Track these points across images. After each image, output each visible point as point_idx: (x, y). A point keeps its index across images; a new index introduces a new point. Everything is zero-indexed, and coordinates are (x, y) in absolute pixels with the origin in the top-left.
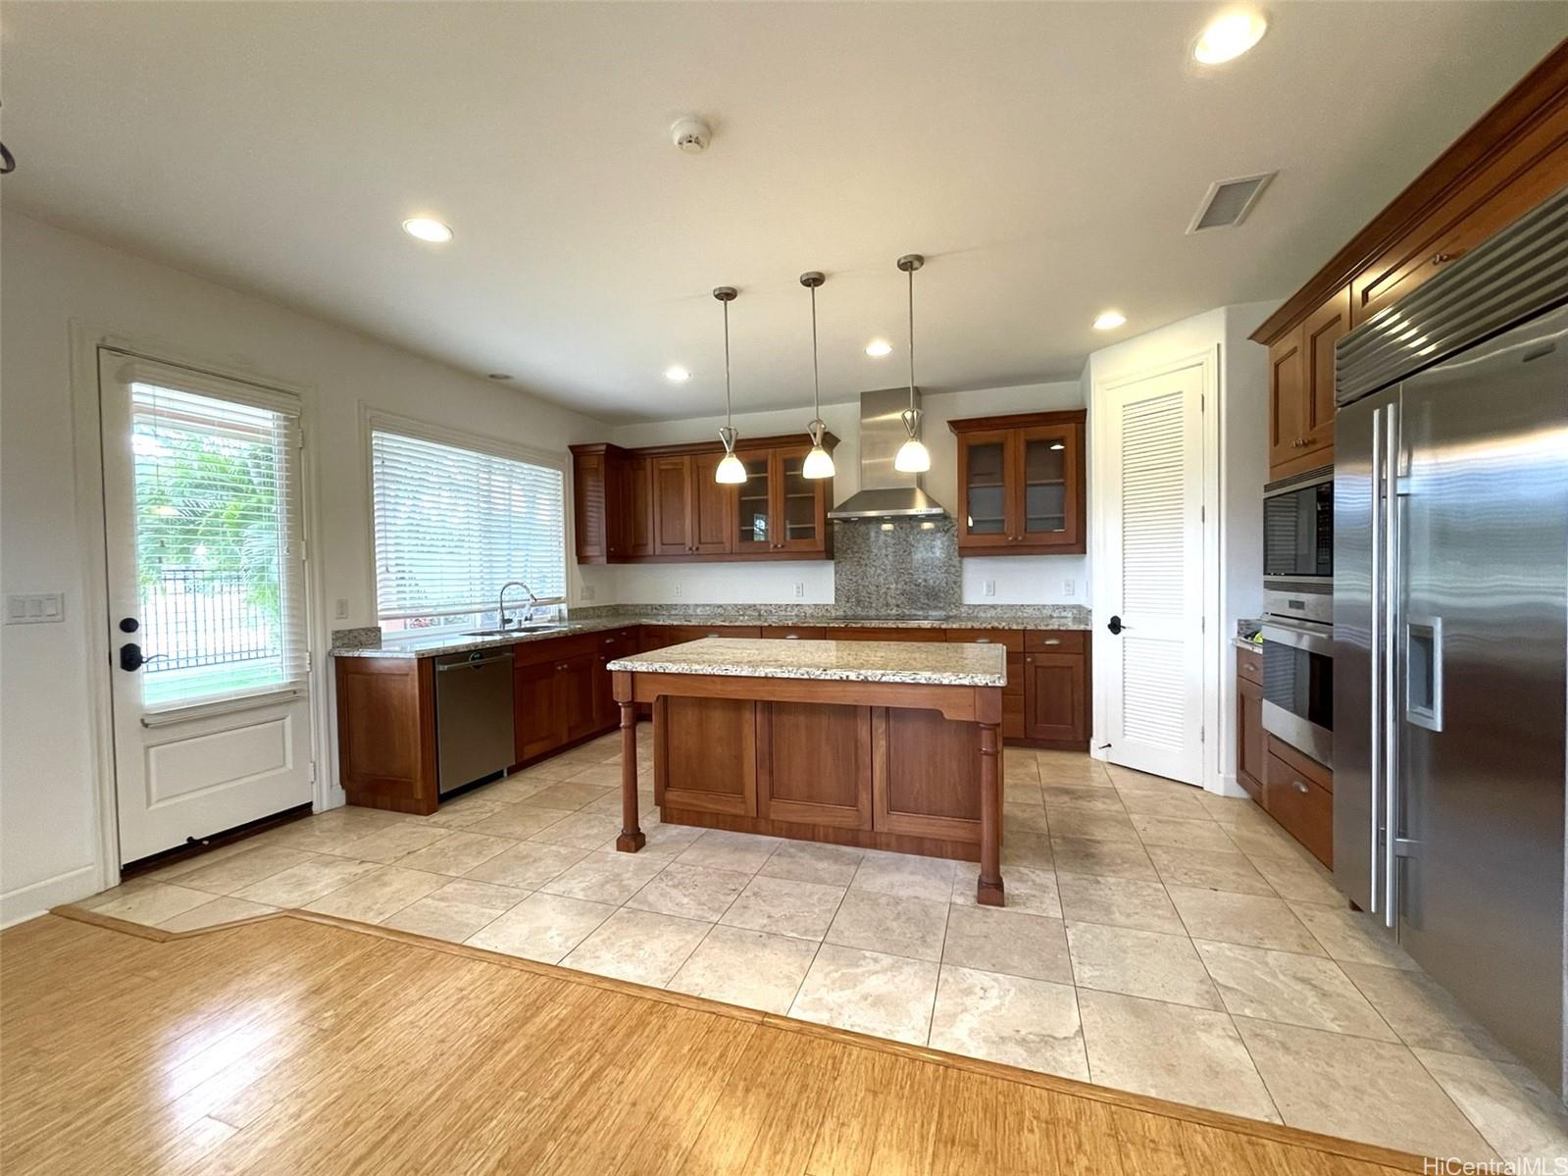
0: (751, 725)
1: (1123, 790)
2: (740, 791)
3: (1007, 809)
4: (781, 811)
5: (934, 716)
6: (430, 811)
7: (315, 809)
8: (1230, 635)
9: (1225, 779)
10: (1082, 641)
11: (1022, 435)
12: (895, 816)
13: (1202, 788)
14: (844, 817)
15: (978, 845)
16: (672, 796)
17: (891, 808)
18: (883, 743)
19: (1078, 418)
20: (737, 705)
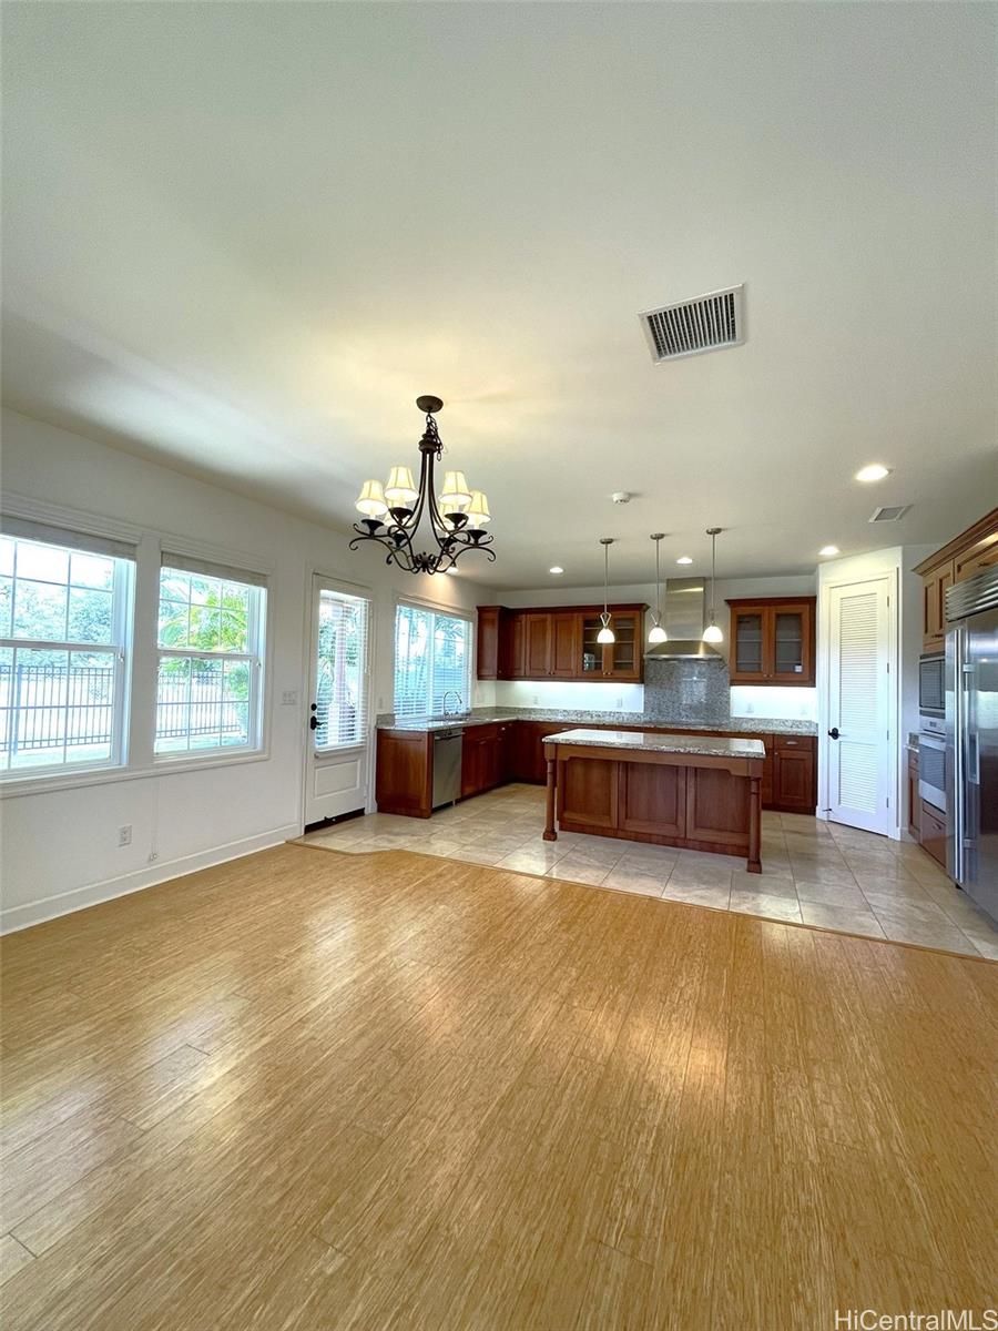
0: (616, 776)
1: (834, 834)
2: (608, 813)
3: (763, 839)
4: (632, 826)
5: (724, 773)
6: (428, 817)
7: (366, 812)
8: (904, 744)
9: (902, 830)
10: (812, 742)
11: (774, 610)
12: (699, 831)
13: (886, 837)
14: (669, 830)
15: (748, 848)
16: (566, 815)
17: (696, 827)
18: (693, 790)
19: (811, 601)
20: (607, 764)
